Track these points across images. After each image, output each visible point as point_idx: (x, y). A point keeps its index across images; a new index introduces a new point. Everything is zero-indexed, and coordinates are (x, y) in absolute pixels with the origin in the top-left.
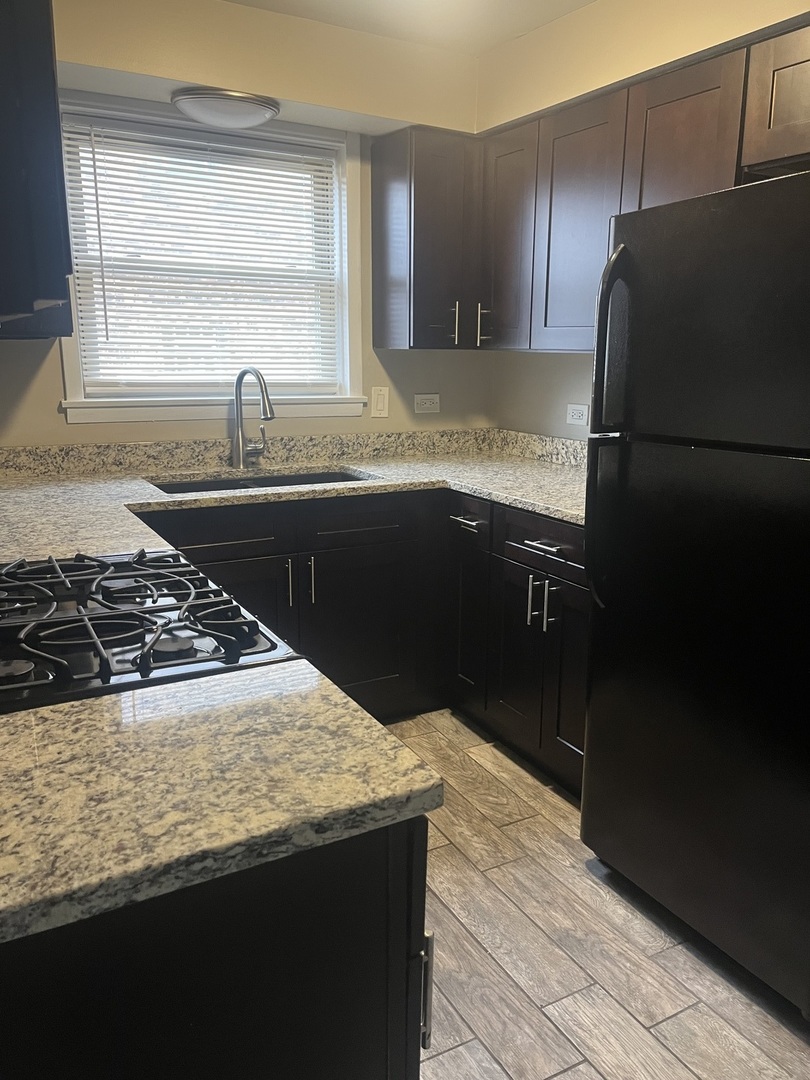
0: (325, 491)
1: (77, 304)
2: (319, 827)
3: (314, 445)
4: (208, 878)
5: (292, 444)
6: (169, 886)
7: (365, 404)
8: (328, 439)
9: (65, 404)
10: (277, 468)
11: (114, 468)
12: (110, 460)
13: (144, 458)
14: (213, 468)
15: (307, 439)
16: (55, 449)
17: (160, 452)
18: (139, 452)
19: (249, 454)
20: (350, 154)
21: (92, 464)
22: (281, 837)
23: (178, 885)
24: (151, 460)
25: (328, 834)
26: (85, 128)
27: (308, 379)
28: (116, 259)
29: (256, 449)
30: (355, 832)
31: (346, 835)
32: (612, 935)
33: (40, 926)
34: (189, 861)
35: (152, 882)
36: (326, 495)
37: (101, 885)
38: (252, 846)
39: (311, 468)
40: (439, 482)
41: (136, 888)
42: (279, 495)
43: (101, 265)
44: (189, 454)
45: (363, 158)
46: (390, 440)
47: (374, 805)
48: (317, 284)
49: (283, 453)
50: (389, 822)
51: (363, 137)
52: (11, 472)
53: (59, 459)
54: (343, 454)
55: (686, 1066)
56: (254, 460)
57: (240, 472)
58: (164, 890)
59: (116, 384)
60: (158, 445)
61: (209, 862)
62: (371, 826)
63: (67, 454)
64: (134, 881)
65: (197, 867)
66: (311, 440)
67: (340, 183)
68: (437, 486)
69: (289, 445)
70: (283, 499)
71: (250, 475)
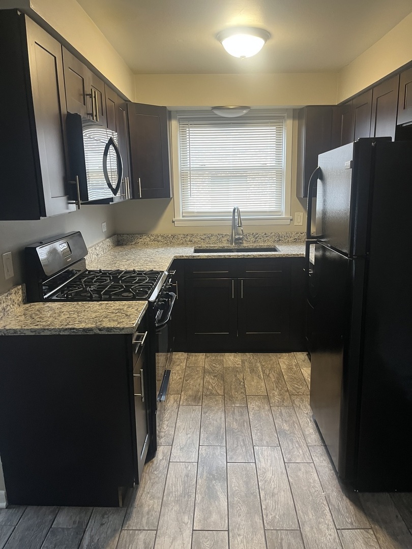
0: (249, 255)
1: (182, 184)
2: (100, 330)
3: (266, 237)
4: (74, 334)
5: (257, 236)
6: (66, 333)
7: (291, 220)
8: (273, 234)
9: (174, 219)
10: (247, 245)
11: (189, 243)
12: (188, 240)
13: (200, 240)
14: (225, 245)
15: (263, 234)
16: (170, 235)
17: (205, 238)
18: (199, 238)
19: (236, 239)
20: (288, 117)
21: (182, 241)
22: (91, 329)
23: (68, 333)
24: (202, 240)
25: (102, 332)
26: (187, 123)
27: (267, 209)
28: (195, 167)
29: (239, 237)
30: (109, 333)
31: (107, 333)
32: (300, 436)
33: (42, 334)
34: (71, 329)
35: (63, 331)
36: (249, 257)
37: (53, 329)
38: (84, 330)
39: (262, 246)
40: (300, 254)
41: (60, 331)
42: (230, 256)
43: (190, 170)
44: (216, 238)
45: (294, 118)
46: (302, 235)
47: (114, 328)
48: (276, 171)
49: (253, 239)
50: (118, 333)
51: (294, 110)
52: (156, 242)
53: (171, 239)
54: (280, 240)
55: (288, 476)
56: (241, 241)
57: (233, 246)
58: (66, 334)
59: (193, 212)
60: (205, 235)
61: (75, 330)
62: (113, 333)
63: (174, 237)
64: (60, 330)
65: (72, 331)
66: (265, 234)
67: (285, 129)
68: (300, 256)
69: (256, 236)
70: (231, 257)
71: (236, 247)
